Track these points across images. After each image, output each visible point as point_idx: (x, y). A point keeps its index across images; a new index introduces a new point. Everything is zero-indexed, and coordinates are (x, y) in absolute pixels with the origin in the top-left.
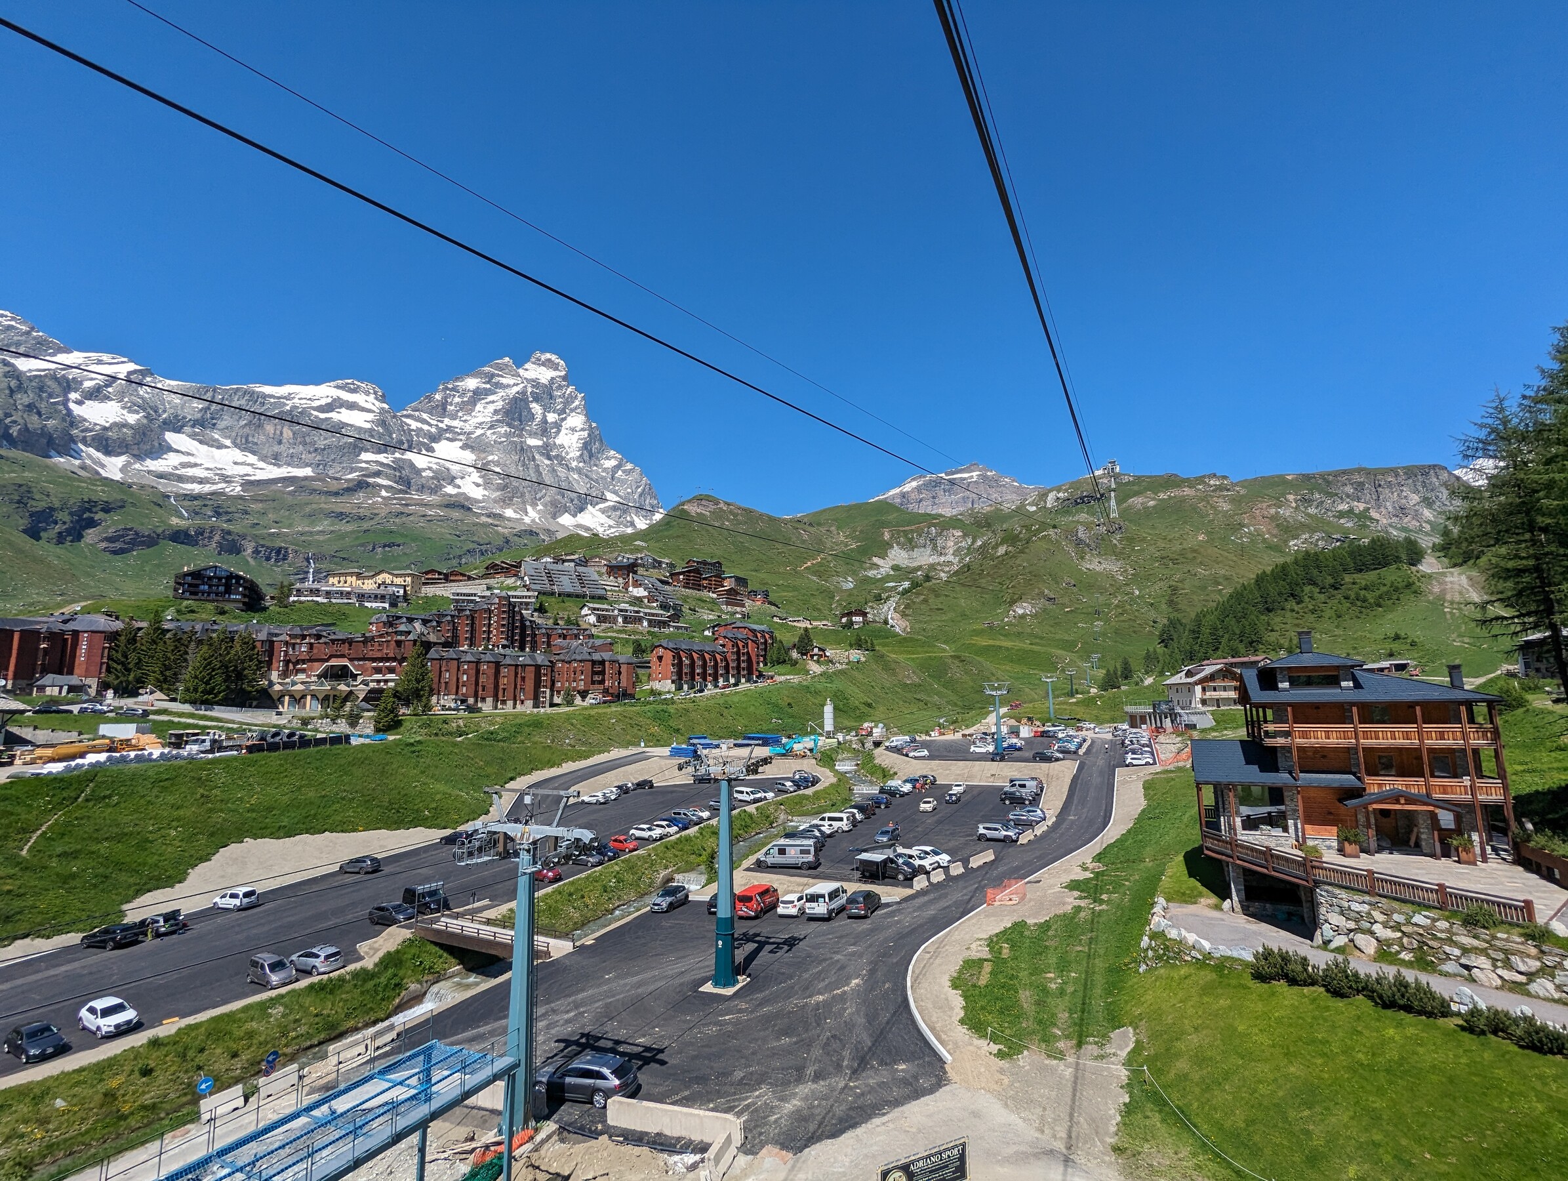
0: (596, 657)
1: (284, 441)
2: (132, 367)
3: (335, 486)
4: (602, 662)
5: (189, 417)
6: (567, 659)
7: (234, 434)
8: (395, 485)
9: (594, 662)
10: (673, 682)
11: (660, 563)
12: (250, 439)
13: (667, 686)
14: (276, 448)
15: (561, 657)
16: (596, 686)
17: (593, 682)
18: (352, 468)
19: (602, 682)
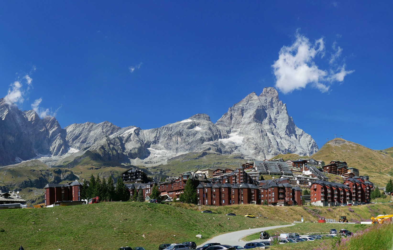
0: (280, 185)
1: (179, 142)
2: (135, 128)
3: (196, 156)
4: (283, 188)
5: (151, 141)
6: (266, 188)
7: (164, 144)
8: (216, 152)
9: (279, 188)
10: (322, 201)
11: (318, 162)
12: (169, 144)
13: (320, 203)
14: (177, 146)
15: (263, 187)
16: (281, 200)
17: (279, 199)
18: (201, 148)
19: (284, 198)
